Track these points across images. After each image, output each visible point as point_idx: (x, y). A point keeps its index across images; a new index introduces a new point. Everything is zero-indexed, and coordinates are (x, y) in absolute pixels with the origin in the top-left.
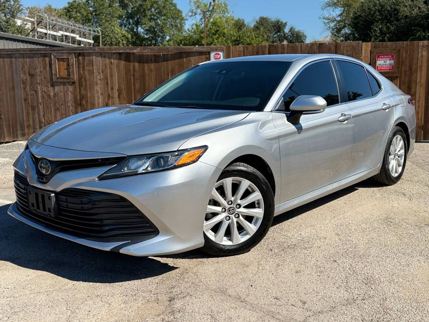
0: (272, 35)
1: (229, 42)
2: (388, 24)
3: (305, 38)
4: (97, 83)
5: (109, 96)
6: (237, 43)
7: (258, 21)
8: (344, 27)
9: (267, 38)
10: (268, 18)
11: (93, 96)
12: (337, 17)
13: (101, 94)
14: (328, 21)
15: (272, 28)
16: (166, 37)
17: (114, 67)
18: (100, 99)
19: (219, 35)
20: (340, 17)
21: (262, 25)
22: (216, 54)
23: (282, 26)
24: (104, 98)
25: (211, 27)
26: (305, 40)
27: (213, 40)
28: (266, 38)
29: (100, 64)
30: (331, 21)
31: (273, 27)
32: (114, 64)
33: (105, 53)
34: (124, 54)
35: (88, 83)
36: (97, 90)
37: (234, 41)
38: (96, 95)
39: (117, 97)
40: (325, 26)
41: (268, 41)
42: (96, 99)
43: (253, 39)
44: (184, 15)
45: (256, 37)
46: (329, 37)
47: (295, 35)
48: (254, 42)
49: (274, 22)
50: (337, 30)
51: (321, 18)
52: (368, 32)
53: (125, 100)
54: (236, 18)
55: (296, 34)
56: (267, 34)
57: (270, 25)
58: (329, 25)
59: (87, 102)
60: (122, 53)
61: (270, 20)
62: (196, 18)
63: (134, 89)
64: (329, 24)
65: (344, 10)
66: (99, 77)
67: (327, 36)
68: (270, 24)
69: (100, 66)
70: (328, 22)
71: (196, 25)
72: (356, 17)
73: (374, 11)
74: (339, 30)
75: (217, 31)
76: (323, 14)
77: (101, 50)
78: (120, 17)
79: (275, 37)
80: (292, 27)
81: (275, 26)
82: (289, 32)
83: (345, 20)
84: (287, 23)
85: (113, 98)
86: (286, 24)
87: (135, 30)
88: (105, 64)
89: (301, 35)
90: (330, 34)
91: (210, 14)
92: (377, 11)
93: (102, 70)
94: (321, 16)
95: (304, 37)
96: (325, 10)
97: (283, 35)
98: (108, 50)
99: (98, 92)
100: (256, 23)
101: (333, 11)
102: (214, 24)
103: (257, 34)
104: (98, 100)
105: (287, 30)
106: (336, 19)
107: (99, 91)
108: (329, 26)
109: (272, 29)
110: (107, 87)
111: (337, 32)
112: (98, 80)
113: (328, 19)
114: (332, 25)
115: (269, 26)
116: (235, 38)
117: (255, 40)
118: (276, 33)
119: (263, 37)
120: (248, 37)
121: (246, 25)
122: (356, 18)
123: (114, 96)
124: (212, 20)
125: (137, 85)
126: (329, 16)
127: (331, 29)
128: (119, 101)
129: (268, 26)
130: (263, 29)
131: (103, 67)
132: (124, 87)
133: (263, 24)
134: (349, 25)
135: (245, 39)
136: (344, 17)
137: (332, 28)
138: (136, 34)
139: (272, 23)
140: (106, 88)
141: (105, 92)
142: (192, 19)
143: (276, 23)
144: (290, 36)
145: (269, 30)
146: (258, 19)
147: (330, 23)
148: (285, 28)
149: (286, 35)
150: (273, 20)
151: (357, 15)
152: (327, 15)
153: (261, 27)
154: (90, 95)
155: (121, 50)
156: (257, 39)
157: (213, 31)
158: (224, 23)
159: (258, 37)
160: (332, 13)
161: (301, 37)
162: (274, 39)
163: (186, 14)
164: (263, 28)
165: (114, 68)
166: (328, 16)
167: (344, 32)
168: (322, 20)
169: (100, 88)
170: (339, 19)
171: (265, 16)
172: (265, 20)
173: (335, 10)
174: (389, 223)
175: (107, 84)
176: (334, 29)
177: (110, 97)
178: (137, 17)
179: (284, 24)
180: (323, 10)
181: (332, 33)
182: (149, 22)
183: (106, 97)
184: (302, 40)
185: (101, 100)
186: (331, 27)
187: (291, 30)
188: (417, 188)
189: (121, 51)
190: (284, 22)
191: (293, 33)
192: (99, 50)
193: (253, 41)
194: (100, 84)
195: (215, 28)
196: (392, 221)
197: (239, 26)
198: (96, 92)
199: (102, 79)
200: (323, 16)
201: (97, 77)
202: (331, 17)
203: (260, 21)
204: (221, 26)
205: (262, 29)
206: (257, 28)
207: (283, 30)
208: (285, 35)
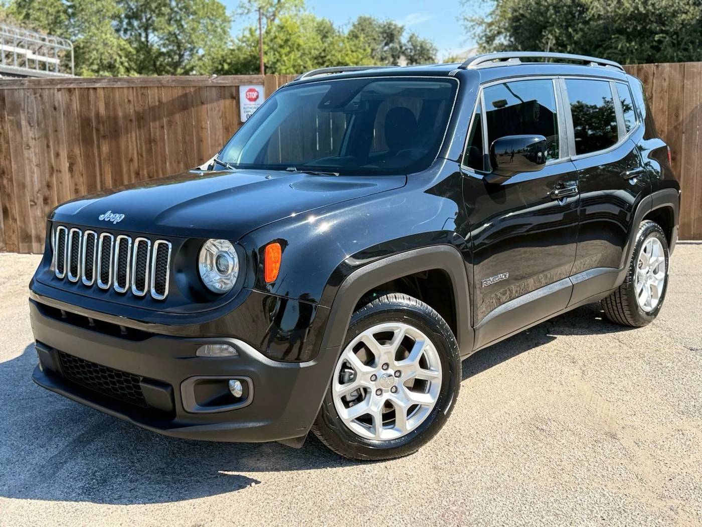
0: (380, 47)
1: (307, 59)
2: (570, 30)
3: (436, 53)
4: (28, 145)
5: (52, 168)
6: (321, 61)
7: (356, 23)
8: (499, 33)
9: (372, 53)
10: (373, 19)
11: (21, 170)
12: (487, 17)
13: (37, 165)
14: (472, 23)
15: (380, 35)
16: (197, 52)
17: (60, 114)
18: (36, 175)
19: (290, 47)
20: (492, 17)
21: (363, 30)
22: (251, 90)
23: (395, 33)
24: (42, 174)
25: (277, 34)
26: (435, 55)
27: (281, 56)
28: (369, 53)
29: (33, 109)
30: (477, 23)
31: (382, 33)
32: (60, 109)
33: (41, 89)
34: (77, 92)
35: (11, 146)
36: (28, 159)
37: (316, 58)
38: (27, 167)
39: (67, 170)
40: (467, 32)
41: (373, 58)
42: (28, 174)
43: (347, 55)
44: (228, 13)
45: (352, 51)
46: (475, 51)
47: (418, 48)
48: (350, 60)
49: (382, 26)
50: (488, 40)
51: (461, 19)
52: (537, 42)
53: (82, 175)
54: (319, 19)
55: (419, 45)
56: (372, 45)
57: (376, 31)
58: (475, 31)
59: (11, 180)
60: (75, 89)
61: (375, 22)
62: (249, 18)
63: (99, 156)
64: (474, 29)
65: (498, 6)
66: (31, 134)
67: (472, 49)
68: (377, 29)
69: (33, 113)
70: (472, 26)
71: (251, 30)
72: (516, 17)
73: (545, 6)
74: (490, 39)
75: (287, 41)
76: (462, 12)
77: (35, 85)
78: (115, 17)
79: (385, 51)
80: (413, 35)
81: (385, 32)
82: (408, 42)
83: (499, 22)
84: (405, 28)
85: (60, 171)
86: (402, 29)
87: (143, 39)
88: (43, 110)
89: (428, 48)
90: (476, 46)
91: (274, 12)
92: (551, 7)
93: (38, 121)
94: (460, 15)
95: (433, 50)
96: (466, 4)
97: (398, 47)
98: (48, 84)
99: (30, 161)
100: (352, 28)
101: (480, 7)
102: (281, 28)
103: (355, 45)
104: (32, 177)
105: (404, 39)
106: (486, 20)
107: (34, 161)
108: (473, 32)
109: (379, 37)
110: (49, 153)
111: (488, 42)
112: (30, 139)
113: (472, 21)
114: (479, 30)
115: (374, 32)
116: (317, 53)
117: (351, 56)
118: (386, 44)
119: (365, 50)
120: (340, 51)
121: (336, 31)
122: (515, 19)
123: (63, 170)
124: (277, 22)
125: (104, 148)
126: (473, 15)
127: (477, 38)
128: (72, 177)
129: (372, 32)
130: (364, 38)
131: (39, 115)
132: (79, 152)
133: (364, 28)
134: (506, 29)
135: (334, 55)
136: (498, 17)
137: (479, 36)
138: (144, 47)
139: (379, 27)
140: (46, 155)
141: (44, 163)
142: (244, 21)
143: (386, 28)
144: (411, 49)
145: (375, 39)
146: (355, 20)
147: (476, 28)
148: (401, 35)
149: (404, 48)
150: (380, 22)
151: (517, 14)
152: (470, 14)
153: (361, 34)
154: (16, 168)
155: (71, 83)
156: (354, 54)
157: (280, 42)
158: (298, 28)
159: (356, 51)
160: (478, 10)
161: (428, 50)
162: (384, 53)
163: (233, 12)
164: (364, 35)
165: (60, 117)
166: (471, 16)
167: (499, 41)
168: (461, 22)
169: (35, 154)
170: (489, 20)
171: (367, 16)
172: (368, 22)
173: (482, 5)
174: (538, 432)
175: (48, 146)
176: (483, 36)
177: (53, 171)
178: (146, 16)
179: (399, 29)
180: (463, 5)
181: (479, 44)
182: (167, 26)
183: (47, 171)
184: (431, 55)
185: (37, 177)
186: (476, 34)
187: (411, 38)
188: (598, 346)
189: (71, 86)
190: (400, 25)
191: (414, 44)
192: (31, 84)
193: (347, 59)
194: (35, 147)
195: (282, 36)
196: (544, 427)
197: (324, 31)
198: (27, 162)
199: (37, 137)
200: (464, 16)
201: (27, 134)
202: (476, 17)
203: (359, 24)
204: (294, 32)
205: (362, 36)
206: (354, 36)
207: (397, 39)
208: (401, 47)
